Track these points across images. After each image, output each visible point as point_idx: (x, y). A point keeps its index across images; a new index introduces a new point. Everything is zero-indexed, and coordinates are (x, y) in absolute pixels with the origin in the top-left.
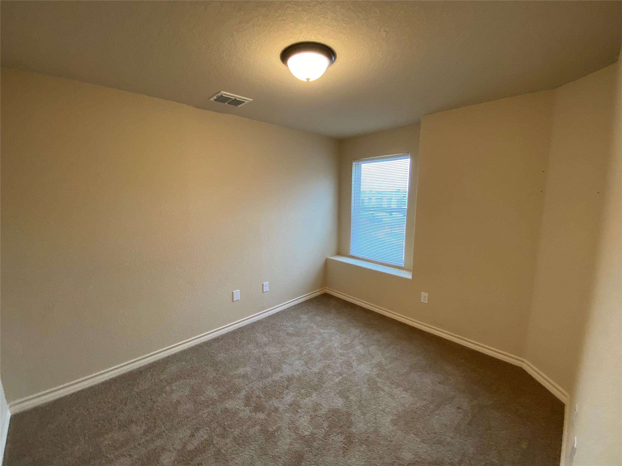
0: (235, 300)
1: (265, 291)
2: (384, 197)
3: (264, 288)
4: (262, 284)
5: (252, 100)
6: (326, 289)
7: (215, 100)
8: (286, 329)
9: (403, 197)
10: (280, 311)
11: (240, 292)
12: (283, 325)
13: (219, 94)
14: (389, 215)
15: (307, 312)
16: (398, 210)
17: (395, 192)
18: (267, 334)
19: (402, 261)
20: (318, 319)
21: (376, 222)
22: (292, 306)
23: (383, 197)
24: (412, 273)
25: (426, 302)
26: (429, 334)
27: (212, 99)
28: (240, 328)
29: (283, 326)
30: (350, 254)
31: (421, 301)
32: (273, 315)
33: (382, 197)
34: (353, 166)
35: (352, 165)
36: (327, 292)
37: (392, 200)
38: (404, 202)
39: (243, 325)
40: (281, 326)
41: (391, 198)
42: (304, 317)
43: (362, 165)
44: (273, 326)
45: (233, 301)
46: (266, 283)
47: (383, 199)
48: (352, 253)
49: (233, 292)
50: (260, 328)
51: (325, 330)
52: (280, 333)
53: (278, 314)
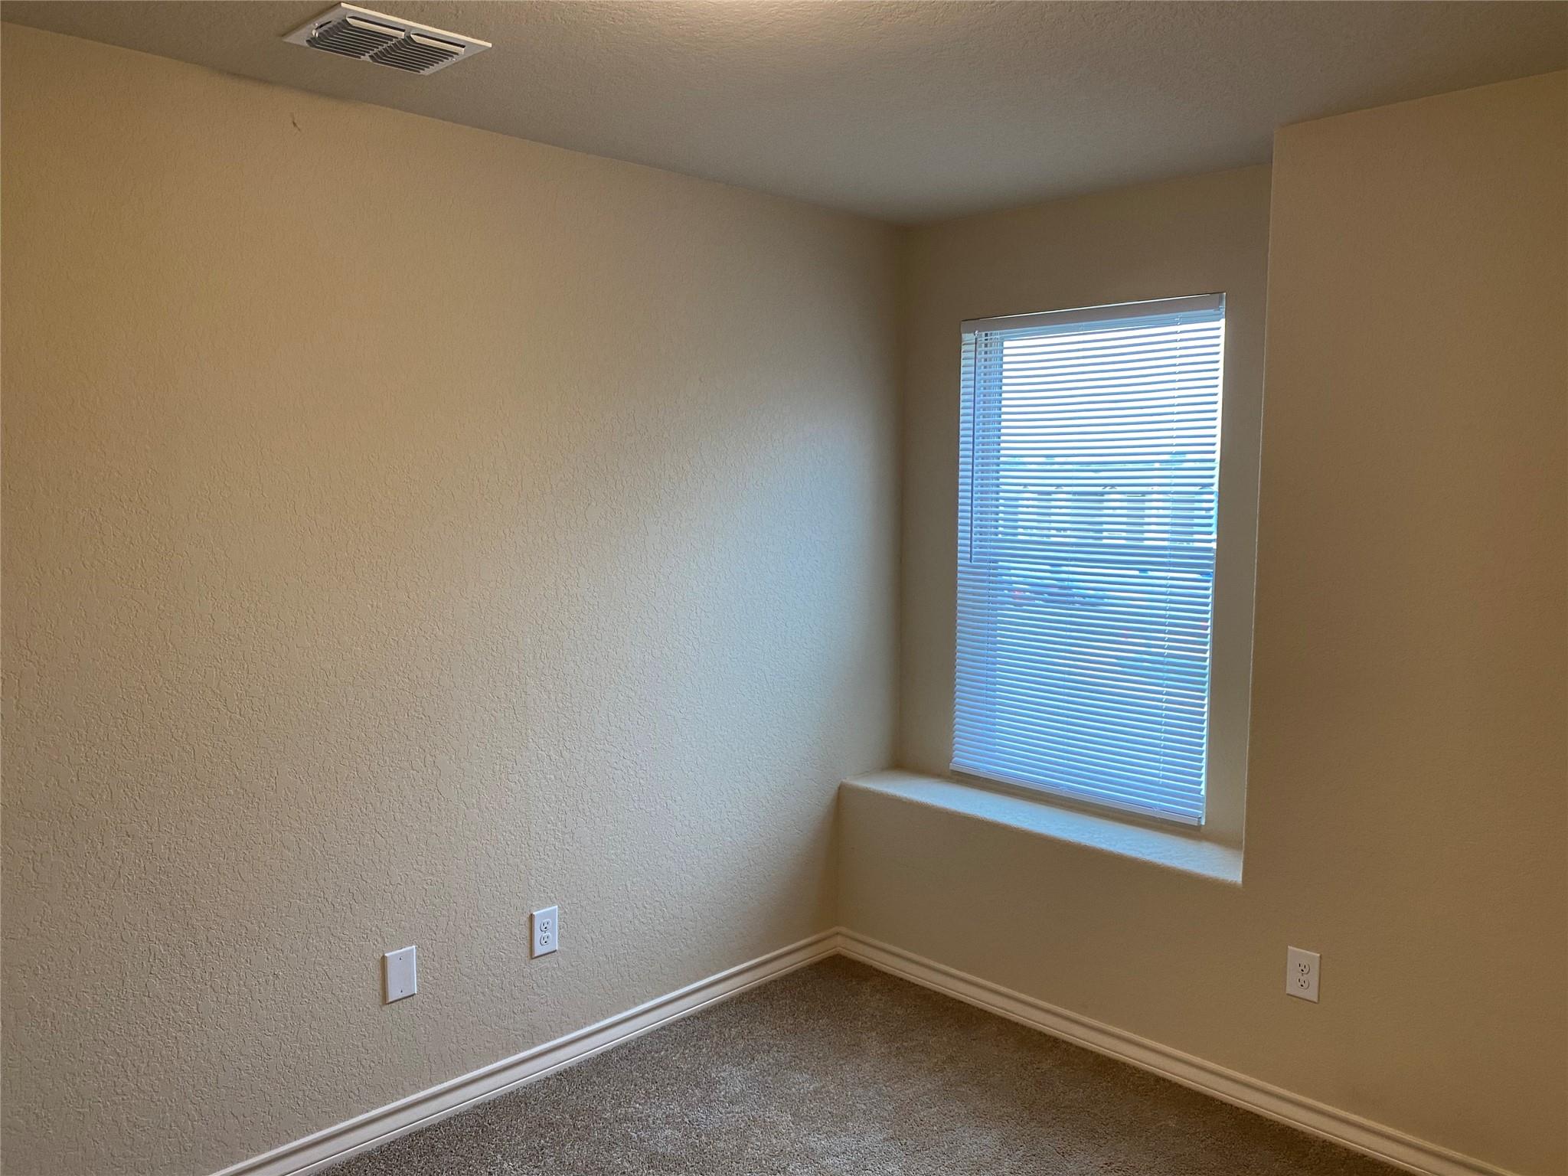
0: (394, 994)
1: (539, 950)
2: (1113, 486)
3: (538, 935)
4: (525, 919)
5: (490, 45)
6: (837, 934)
7: (312, 42)
8: (643, 1134)
9: (1197, 489)
10: (616, 1049)
11: (418, 957)
12: (626, 1119)
13: (332, 17)
14: (1136, 573)
15: (744, 1050)
16: (1177, 558)
17: (1164, 466)
18: (550, 1161)
19: (1198, 800)
20: (802, 1082)
21: (1077, 606)
22: (674, 1024)
23: (1108, 489)
24: (1246, 853)
25: (1312, 994)
26: (1328, 1146)
27: (299, 38)
28: (420, 1133)
29: (631, 1120)
30: (952, 766)
31: (1288, 991)
32: (580, 1065)
33: (1100, 489)
34: (964, 348)
35: (959, 342)
36: (844, 952)
37: (1147, 504)
38: (1203, 513)
39: (434, 1119)
40: (619, 1121)
41: (1144, 493)
42: (733, 1078)
43: (1006, 344)
44: (579, 1124)
45: (384, 999)
46: (547, 914)
47: (1107, 497)
48: (963, 758)
49: (384, 957)
50: (519, 1131)
51: (834, 1139)
52: (616, 1155)
53: (602, 1063)
